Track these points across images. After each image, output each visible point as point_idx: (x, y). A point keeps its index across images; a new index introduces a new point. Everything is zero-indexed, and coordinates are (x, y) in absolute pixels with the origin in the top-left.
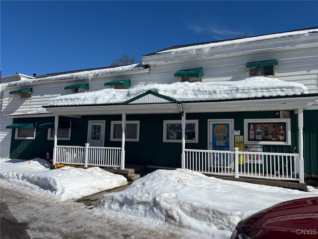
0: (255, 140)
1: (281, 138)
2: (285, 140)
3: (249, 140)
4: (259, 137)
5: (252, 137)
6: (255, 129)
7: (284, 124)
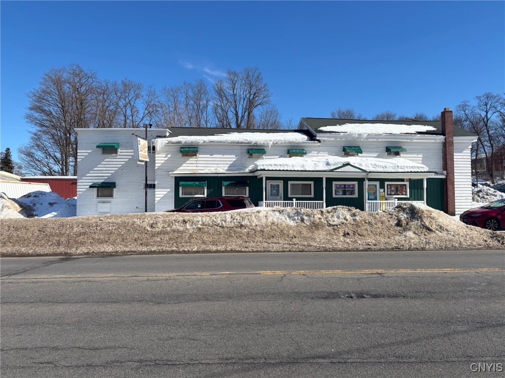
0: (391, 195)
1: (404, 193)
2: (406, 195)
3: (388, 194)
4: (393, 193)
5: (389, 193)
6: (390, 188)
7: (405, 185)
